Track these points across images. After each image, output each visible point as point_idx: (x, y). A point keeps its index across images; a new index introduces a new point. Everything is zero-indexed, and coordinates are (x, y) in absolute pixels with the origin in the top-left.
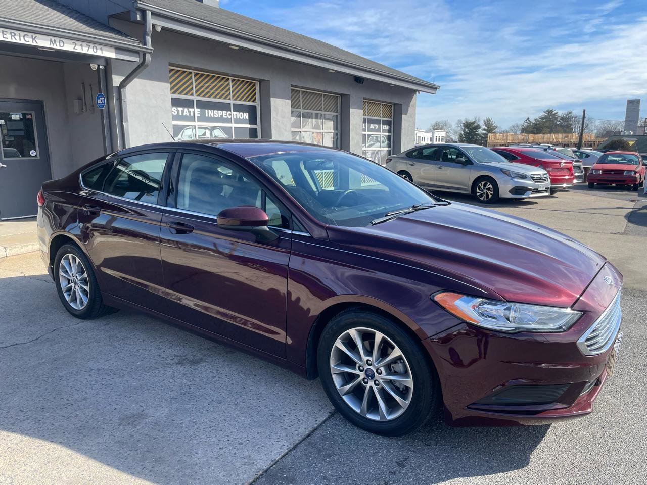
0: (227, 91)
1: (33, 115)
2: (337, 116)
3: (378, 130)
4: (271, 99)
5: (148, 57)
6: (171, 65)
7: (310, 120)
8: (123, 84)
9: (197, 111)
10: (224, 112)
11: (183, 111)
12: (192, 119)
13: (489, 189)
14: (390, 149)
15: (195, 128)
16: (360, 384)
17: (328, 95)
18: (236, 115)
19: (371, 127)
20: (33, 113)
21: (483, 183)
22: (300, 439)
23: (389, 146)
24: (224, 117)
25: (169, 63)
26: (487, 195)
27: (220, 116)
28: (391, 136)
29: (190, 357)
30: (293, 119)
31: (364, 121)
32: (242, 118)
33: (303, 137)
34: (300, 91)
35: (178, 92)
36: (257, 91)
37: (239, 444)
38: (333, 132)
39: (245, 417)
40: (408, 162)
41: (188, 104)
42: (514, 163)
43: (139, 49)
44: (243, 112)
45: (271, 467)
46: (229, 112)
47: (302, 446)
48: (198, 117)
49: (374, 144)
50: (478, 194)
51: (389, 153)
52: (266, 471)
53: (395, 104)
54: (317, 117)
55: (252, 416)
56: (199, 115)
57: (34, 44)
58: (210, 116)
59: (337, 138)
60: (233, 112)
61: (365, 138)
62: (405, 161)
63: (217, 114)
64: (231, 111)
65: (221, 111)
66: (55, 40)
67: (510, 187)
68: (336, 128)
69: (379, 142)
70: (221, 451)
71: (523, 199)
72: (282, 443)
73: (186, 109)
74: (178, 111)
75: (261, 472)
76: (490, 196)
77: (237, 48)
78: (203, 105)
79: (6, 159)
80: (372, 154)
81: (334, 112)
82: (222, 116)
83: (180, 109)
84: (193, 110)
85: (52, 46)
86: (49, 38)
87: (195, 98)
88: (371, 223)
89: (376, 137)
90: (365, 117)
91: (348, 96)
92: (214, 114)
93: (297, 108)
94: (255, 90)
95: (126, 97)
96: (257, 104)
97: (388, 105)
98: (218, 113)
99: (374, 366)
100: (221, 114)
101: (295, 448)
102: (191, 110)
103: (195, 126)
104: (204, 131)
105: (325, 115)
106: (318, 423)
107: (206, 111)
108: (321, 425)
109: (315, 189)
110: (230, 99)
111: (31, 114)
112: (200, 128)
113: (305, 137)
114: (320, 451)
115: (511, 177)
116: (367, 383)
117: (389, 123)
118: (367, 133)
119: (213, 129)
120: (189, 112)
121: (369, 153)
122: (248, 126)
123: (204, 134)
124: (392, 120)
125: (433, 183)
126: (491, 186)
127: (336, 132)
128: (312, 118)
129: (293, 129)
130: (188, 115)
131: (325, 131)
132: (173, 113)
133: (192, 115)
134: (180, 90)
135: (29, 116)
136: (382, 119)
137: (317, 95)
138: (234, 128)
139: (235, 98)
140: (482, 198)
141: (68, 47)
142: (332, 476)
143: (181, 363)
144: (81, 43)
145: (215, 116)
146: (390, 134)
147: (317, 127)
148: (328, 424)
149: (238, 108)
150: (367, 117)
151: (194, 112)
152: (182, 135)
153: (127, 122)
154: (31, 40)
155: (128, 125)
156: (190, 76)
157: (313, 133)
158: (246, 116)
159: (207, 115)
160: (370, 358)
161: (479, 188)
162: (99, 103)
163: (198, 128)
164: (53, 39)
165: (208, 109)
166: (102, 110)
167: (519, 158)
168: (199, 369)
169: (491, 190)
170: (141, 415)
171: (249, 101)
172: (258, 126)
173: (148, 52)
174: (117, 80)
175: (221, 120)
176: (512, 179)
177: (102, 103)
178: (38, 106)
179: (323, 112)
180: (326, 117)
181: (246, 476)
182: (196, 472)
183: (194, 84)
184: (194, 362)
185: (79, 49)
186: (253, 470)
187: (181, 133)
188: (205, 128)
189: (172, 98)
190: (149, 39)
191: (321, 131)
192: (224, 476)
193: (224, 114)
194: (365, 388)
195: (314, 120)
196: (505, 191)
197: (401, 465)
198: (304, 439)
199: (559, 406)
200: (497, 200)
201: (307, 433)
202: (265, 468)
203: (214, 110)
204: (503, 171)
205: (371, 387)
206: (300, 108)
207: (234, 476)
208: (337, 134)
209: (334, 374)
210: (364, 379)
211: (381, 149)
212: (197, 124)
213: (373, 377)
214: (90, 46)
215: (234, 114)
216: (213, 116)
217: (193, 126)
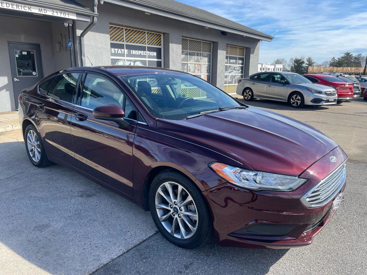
0: (144, 39)
1: (34, 52)
2: (210, 54)
3: (236, 63)
4: (170, 44)
5: (95, 19)
6: (110, 24)
7: (194, 57)
8: (82, 35)
9: (126, 51)
10: (142, 51)
11: (118, 51)
12: (123, 55)
13: (298, 99)
14: (242, 74)
15: (125, 61)
16: (171, 216)
17: (205, 42)
18: (149, 53)
19: (231, 61)
20: (34, 51)
21: (295, 96)
22: (133, 246)
23: (242, 72)
24: (142, 54)
25: (110, 23)
26: (297, 103)
27: (139, 54)
28: (243, 67)
29: (88, 193)
30: (183, 56)
31: (227, 58)
32: (152, 55)
33: (189, 67)
34: (188, 40)
35: (115, 40)
36: (162, 40)
37: (96, 247)
38: (207, 64)
39: (105, 231)
40: (251, 82)
41: (121, 47)
42: (315, 84)
43: (90, 14)
44: (153, 52)
45: (109, 262)
46: (145, 52)
47: (132, 252)
48: (126, 54)
49: (232, 71)
50: (292, 102)
51: (242, 76)
52: (105, 265)
53: (246, 48)
54: (198, 55)
55: (109, 230)
56: (127, 53)
57: (30, 11)
58: (133, 54)
59: (210, 67)
60: (147, 52)
61: (227, 68)
62: (249, 82)
63: (138, 53)
64: (146, 51)
65: (140, 51)
66: (41, 9)
67: (312, 98)
68: (209, 62)
69: (236, 70)
70: (84, 251)
71: (320, 106)
72: (120, 248)
73: (120, 50)
74: (115, 51)
75: (102, 266)
76: (299, 104)
77: (149, 14)
78: (129, 47)
79: (19, 76)
80: (231, 77)
81: (208, 52)
82: (141, 54)
83: (116, 50)
84: (124, 50)
85: (40, 13)
86: (38, 8)
87: (125, 43)
88: (186, 118)
89: (234, 67)
90: (227, 55)
91: (217, 43)
92: (136, 53)
93: (186, 50)
94: (161, 39)
95: (83, 42)
96: (162, 47)
97: (242, 48)
99: (178, 206)
100: (140, 53)
101: (128, 252)
102: (123, 50)
103: (125, 59)
104: (130, 62)
105: (202, 54)
106: (147, 237)
107: (132, 51)
108: (149, 238)
109: (174, 97)
110: (145, 44)
111: (33, 52)
112: (128, 60)
113: (190, 67)
114: (142, 255)
115: (312, 92)
116: (174, 215)
117: (242, 59)
118: (228, 65)
119: (135, 61)
120: (122, 51)
121: (229, 77)
122: (156, 60)
123: (130, 64)
124: (244, 57)
125: (265, 95)
126: (299, 98)
127: (209, 64)
128: (195, 56)
129: (182, 62)
130: (121, 53)
131: (203, 63)
132: (112, 52)
133: (123, 53)
134: (116, 39)
136: (238, 56)
137: (198, 42)
138: (148, 61)
139: (148, 44)
140: (294, 105)
141: (49, 13)
142: (143, 271)
143: (82, 196)
144: (56, 11)
146: (243, 66)
147: (198, 61)
148: (152, 238)
149: (150, 49)
150: (229, 55)
151: (124, 51)
153: (85, 56)
154: (28, 9)
155: (85, 58)
156: (122, 30)
157: (195, 64)
158: (155, 54)
159: (132, 53)
160: (176, 201)
161: (293, 99)
162: (69, 46)
163: (127, 61)
164: (40, 8)
165: (132, 50)
166: (70, 50)
167: (319, 81)
168: (90, 200)
169: (299, 100)
170: (48, 225)
171: (157, 45)
172: (162, 60)
173: (95, 16)
174: (79, 32)
175: (140, 56)
176: (313, 94)
177: (71, 46)
178: (37, 47)
179: (202, 52)
180: (203, 55)
181: (92, 267)
182: (65, 263)
183: (124, 36)
184: (89, 196)
185: (55, 14)
186: (98, 264)
187: (117, 63)
188: (131, 61)
189: (111, 43)
190: (96, 8)
191: (200, 63)
192: (80, 266)
193: (142, 52)
194: (173, 218)
195: (196, 57)
196: (308, 101)
197: (187, 267)
198: (135, 247)
199: (289, 238)
200: (303, 106)
201: (138, 243)
202: (105, 263)
203: (136, 50)
204: (308, 89)
205: (176, 218)
206: (188, 50)
207: (85, 266)
208: (210, 65)
209: (157, 209)
210: (173, 213)
211: (237, 74)
212: (126, 58)
213: (177, 212)
214: (62, 12)
215: (148, 53)
216: (135, 54)
217: (123, 59)
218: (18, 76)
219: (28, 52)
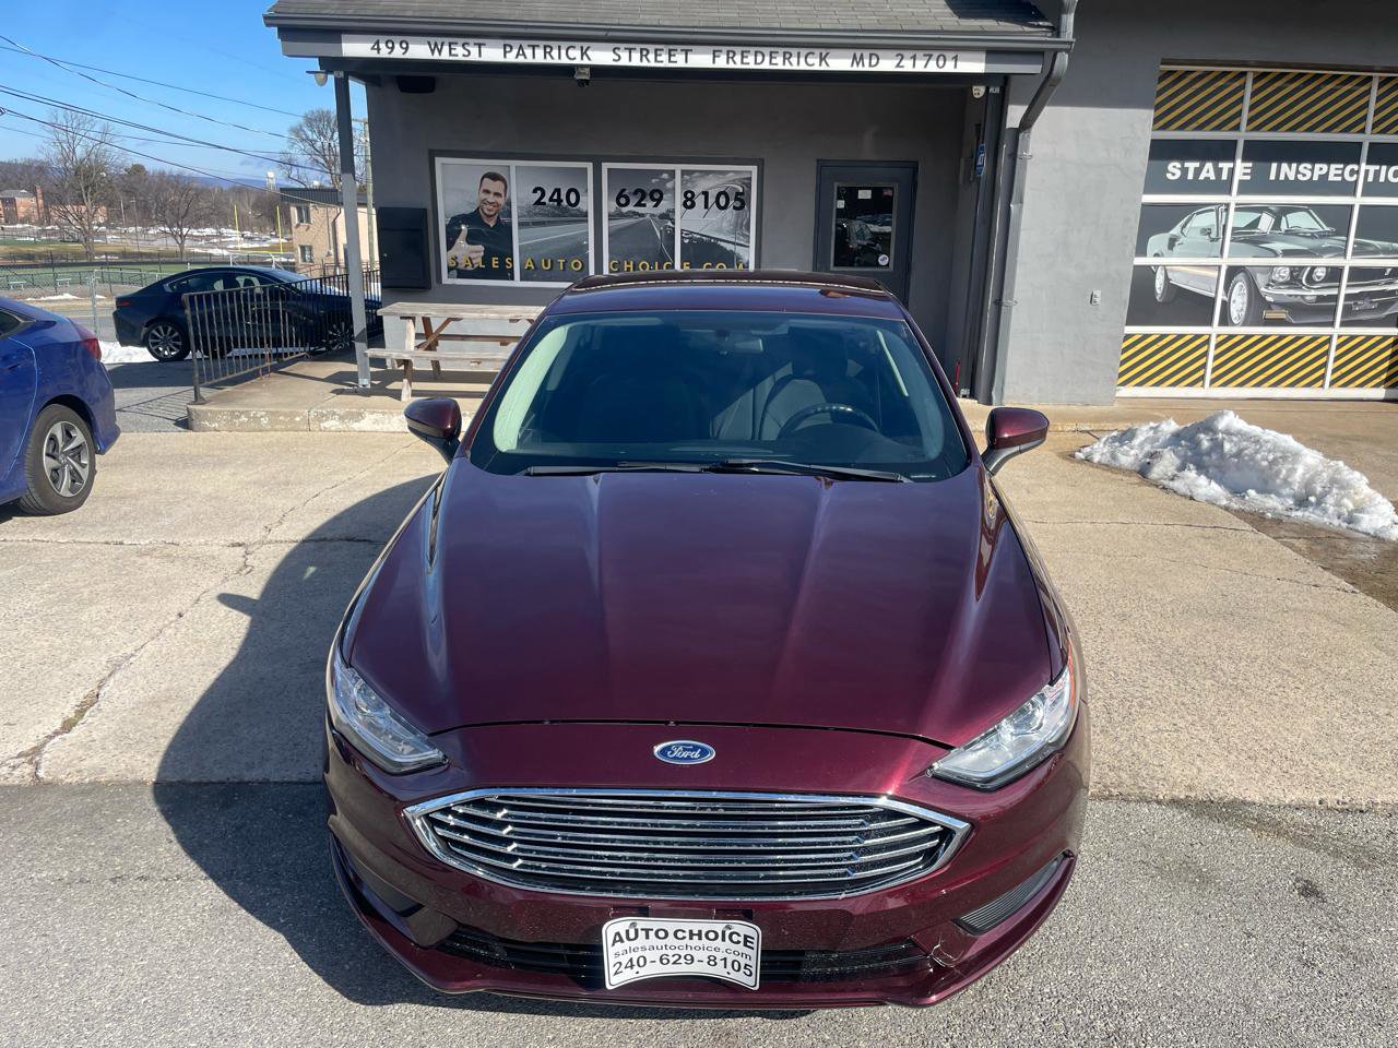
0: (1359, 109)
1: (895, 193)
5: (1063, 60)
6: (1165, 61)
8: (1027, 123)
9: (1241, 169)
10: (1334, 166)
12: (1225, 187)
15: (1227, 210)
18: (1377, 173)
20: (897, 186)
24: (1332, 178)
25: (1166, 58)
27: (1315, 178)
41: (1219, 151)
43: (1045, 46)
46: (1352, 166)
56: (1248, 178)
57: (824, 67)
58: (1282, 178)
60: (1364, 166)
63: (1309, 174)
64: (1358, 163)
65: (1324, 165)
66: (862, 55)
73: (1209, 165)
74: (1185, 171)
78: (1260, 153)
82: (1324, 177)
83: (1192, 166)
84: (1231, 165)
85: (855, 68)
86: (852, 52)
87: (1242, 136)
92: (1298, 172)
95: (1029, 149)
98: (1312, 170)
100: (1323, 172)
102: (1225, 166)
103: (1228, 205)
104: (1257, 215)
107: (1274, 165)
110: (1363, 131)
111: (892, 189)
112: (1241, 208)
119: (1281, 212)
120: (1218, 172)
123: (1255, 224)
130: (1213, 177)
132: (1165, 175)
133: (1224, 177)
134: (1201, 121)
135: (889, 193)
138: (1361, 206)
139: (1376, 130)
141: (886, 64)
144: (912, 53)
145: (1300, 177)
149: (1389, 154)
151: (1232, 172)
152: (1184, 227)
153: (1022, 202)
154: (817, 61)
156: (1241, 81)
159: (1272, 177)
163: (1236, 210)
164: (858, 53)
165: (1279, 161)
173: (1061, 50)
174: (1015, 114)
175: (1323, 186)
177: (981, 166)
178: (910, 171)
183: (1247, 102)
185: (908, 66)
187: (1182, 222)
189: (1152, 140)
190: (1069, 21)
193: (1334, 171)
203: (1300, 161)
212: (1234, 199)
214: (931, 56)
215: (1367, 172)
216: (1292, 178)
217: (1221, 204)
218: (832, 268)
219: (876, 191)
